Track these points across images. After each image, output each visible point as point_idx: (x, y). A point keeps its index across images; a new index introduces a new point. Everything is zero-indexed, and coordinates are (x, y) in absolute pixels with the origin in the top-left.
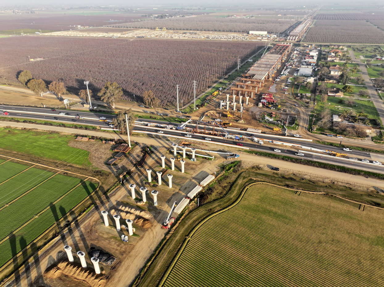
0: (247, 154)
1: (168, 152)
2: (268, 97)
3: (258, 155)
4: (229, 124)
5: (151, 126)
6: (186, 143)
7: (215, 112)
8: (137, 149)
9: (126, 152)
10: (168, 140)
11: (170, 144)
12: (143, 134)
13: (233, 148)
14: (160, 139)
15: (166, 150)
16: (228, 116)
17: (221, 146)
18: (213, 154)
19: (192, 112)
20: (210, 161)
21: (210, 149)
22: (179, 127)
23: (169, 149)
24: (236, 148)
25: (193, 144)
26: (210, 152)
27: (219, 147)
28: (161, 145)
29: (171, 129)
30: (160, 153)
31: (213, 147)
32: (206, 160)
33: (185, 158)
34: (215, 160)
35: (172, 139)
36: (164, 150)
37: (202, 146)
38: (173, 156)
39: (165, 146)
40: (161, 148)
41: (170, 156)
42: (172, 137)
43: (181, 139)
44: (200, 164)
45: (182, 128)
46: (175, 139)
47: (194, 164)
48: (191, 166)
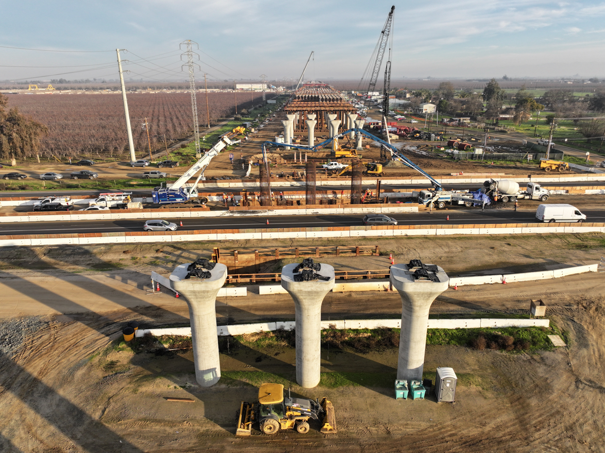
1: (124, 355)
11: (130, 288)
14: (42, 267)
17: (462, 244)
20: (554, 357)
22: (160, 192)
23: (129, 328)
28: (47, 311)
29: (121, 207)
32: (504, 353)
33: (321, 384)
34: (572, 336)
35: (139, 256)
36: (75, 345)
37: (354, 259)
38: (190, 395)
39: (80, 311)
40: (46, 337)
41: (152, 396)
42: (132, 247)
43: (193, 246)
44: (522, 422)
45: (179, 196)
46: (158, 251)
47: (472, 446)
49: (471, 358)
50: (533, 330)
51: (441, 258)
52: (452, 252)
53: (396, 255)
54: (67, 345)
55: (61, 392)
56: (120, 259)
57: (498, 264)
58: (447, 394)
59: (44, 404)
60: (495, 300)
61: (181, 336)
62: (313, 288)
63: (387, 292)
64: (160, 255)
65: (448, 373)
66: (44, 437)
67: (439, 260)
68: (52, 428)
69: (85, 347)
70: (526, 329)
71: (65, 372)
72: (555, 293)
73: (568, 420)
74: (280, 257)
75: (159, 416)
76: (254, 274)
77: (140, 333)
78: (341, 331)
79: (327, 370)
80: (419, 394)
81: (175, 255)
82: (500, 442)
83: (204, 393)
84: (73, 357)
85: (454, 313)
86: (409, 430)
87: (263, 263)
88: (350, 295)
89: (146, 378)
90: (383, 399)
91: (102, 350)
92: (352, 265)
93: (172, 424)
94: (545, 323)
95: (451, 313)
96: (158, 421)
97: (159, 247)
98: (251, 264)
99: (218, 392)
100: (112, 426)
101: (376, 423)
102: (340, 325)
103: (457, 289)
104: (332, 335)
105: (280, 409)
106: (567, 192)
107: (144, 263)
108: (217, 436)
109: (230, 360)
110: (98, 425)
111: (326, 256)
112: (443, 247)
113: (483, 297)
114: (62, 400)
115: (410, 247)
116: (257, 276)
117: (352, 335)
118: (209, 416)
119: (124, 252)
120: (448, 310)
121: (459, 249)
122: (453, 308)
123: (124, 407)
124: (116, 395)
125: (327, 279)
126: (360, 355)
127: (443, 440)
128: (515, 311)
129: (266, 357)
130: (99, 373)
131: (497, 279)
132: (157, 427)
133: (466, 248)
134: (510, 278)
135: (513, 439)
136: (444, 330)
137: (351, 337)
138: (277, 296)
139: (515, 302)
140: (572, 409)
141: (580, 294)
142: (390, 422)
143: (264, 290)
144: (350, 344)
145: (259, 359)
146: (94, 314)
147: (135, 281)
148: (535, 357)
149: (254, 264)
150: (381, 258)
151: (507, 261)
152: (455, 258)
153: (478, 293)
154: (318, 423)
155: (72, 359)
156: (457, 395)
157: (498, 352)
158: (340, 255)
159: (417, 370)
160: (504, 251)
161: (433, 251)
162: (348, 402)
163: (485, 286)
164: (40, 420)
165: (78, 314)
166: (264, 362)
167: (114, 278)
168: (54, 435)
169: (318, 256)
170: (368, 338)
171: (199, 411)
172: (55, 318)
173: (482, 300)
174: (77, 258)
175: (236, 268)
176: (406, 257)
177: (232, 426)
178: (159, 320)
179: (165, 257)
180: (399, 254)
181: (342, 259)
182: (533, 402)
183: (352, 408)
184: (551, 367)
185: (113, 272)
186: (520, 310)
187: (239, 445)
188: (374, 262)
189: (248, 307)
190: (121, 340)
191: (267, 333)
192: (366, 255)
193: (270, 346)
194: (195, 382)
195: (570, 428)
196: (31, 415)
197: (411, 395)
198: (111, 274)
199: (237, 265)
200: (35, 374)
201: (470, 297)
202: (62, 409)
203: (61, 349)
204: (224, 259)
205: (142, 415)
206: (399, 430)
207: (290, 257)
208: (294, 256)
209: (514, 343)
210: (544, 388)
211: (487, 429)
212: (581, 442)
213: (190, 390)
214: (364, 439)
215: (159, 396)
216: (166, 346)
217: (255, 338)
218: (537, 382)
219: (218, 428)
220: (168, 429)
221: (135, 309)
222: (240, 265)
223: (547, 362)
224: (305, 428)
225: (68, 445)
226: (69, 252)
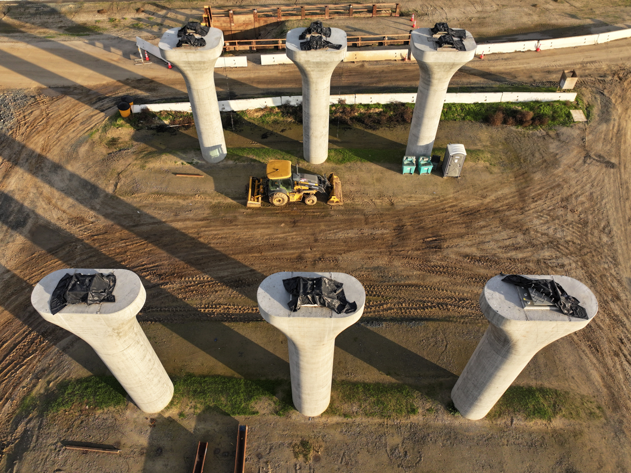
1: (124, 132)
6: (244, 22)
10: (80, 31)
11: (114, 56)
15: (100, 118)
20: (570, 133)
23: (124, 102)
28: (31, 85)
30: (38, 165)
32: (520, 129)
33: (328, 160)
34: (595, 111)
35: (118, 17)
36: (71, 121)
37: (370, 22)
38: (198, 171)
39: (66, 84)
40: (37, 112)
41: (160, 171)
42: (107, 4)
44: (522, 195)
46: (138, 10)
47: (470, 215)
48: (474, 251)
49: (484, 134)
50: (556, 105)
51: (471, 20)
52: (486, 12)
53: (419, 16)
54: (62, 121)
55: (69, 168)
56: (96, 21)
57: (536, 26)
58: (453, 170)
59: (56, 178)
60: (523, 70)
61: (180, 112)
62: (322, 59)
63: (405, 62)
64: (142, 15)
65: (458, 150)
66: (65, 207)
67: (469, 22)
68: (70, 200)
69: (82, 123)
70: (549, 104)
71: (68, 148)
72: (592, 62)
73: (566, 192)
74: (283, 19)
75: (170, 190)
76: (253, 41)
77: (136, 108)
78: (351, 106)
79: (335, 147)
80: (426, 170)
81: (159, 16)
82: (496, 212)
83: (211, 169)
84: (72, 133)
85: (475, 86)
86: (412, 202)
87: (264, 26)
88: (363, 66)
89: (150, 155)
90: (390, 174)
91: (100, 126)
92: (367, 28)
93: (185, 197)
94: (571, 97)
95: (472, 86)
96: (172, 195)
97: (139, 5)
98: (250, 27)
99: (226, 168)
100: (127, 199)
101: (381, 196)
102: (349, 99)
103: (483, 58)
104: (341, 110)
105: (288, 184)
107: (125, 26)
108: (229, 206)
109: (235, 136)
110: (112, 200)
111: (337, 17)
112: (476, 5)
113: (510, 67)
114: (72, 176)
115: (436, 5)
116: (257, 43)
117: (362, 111)
118: (219, 190)
119: (99, 12)
120: (469, 82)
121: (495, 7)
122: (475, 80)
123: (135, 181)
124: (125, 170)
125: (338, 47)
126: (370, 131)
127: (443, 210)
128: (543, 83)
129: (272, 133)
130: (102, 150)
131: (530, 45)
132: (171, 200)
133: (503, 6)
134: (546, 45)
135: (509, 209)
136: (461, 105)
137: (361, 113)
138: (281, 66)
139: (545, 73)
140: (573, 182)
141: (620, 63)
142: (394, 195)
143: (266, 59)
144: (360, 120)
145: (264, 136)
146: (81, 88)
147: (119, 48)
148: (552, 133)
149: (252, 27)
150: (402, 20)
151: (549, 22)
152: (487, 19)
153: (506, 62)
154: (325, 195)
155: (72, 136)
156: (463, 171)
157: (514, 128)
158: (353, 16)
159: (427, 146)
160: (547, 10)
161: (463, 10)
162: (354, 178)
163: (515, 54)
164: (57, 194)
165: (64, 87)
166: (270, 139)
167: (94, 44)
168: (73, 206)
169: (327, 17)
170: (379, 114)
171: (209, 186)
172: (40, 91)
173: (508, 71)
174: (45, 18)
175: (233, 32)
176: (431, 18)
177: (243, 200)
178: (154, 94)
179: (148, 18)
180: (423, 15)
181: (355, 21)
182: (537, 176)
183: (358, 182)
184: (564, 143)
185: (91, 37)
186: (548, 82)
187: (251, 215)
188: (393, 25)
189: (249, 79)
190: (117, 116)
191: (272, 109)
192: (384, 15)
193: (275, 122)
194: (202, 158)
195: (567, 199)
196: (46, 189)
197: (417, 171)
198: (90, 40)
199: (233, 28)
200: (38, 151)
201: (496, 68)
202: (75, 183)
203: (57, 126)
204: (218, 21)
205: (154, 190)
206: (401, 202)
207: (294, 18)
208: (300, 17)
209: (533, 119)
210: (551, 163)
211: (487, 200)
212: (572, 211)
213: (197, 166)
214: (368, 210)
215: (167, 171)
216: (166, 122)
217: (260, 114)
218: (546, 157)
219: (229, 201)
220: (182, 202)
221: (126, 82)
222: (237, 29)
223: (562, 138)
224: (312, 200)
225: (89, 214)
226: (32, 11)
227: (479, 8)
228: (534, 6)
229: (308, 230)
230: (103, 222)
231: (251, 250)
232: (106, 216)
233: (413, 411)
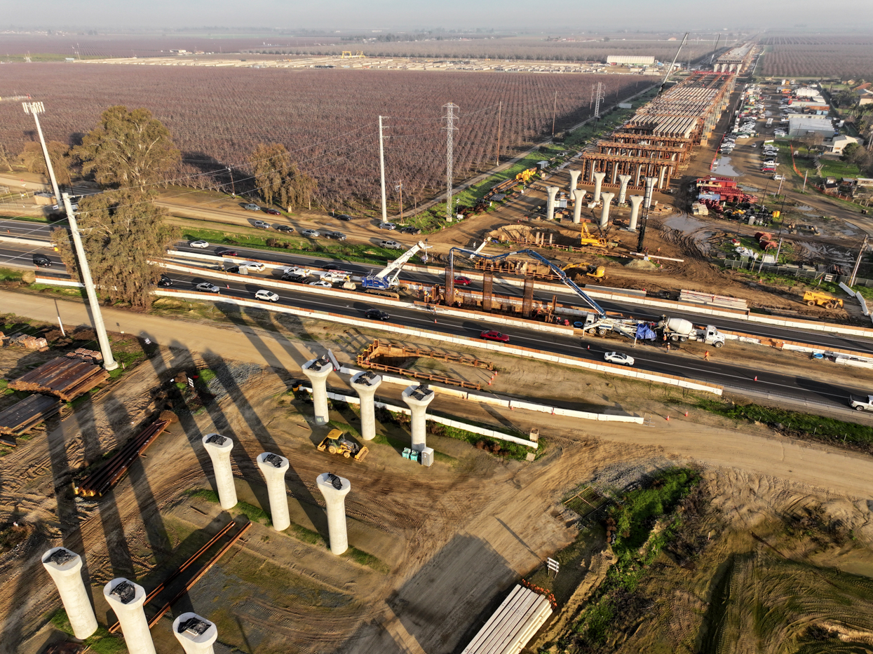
0: (721, 426)
1: (289, 398)
2: (720, 186)
3: (785, 432)
4: (594, 271)
5: (250, 274)
6: (395, 352)
7: (527, 228)
8: (141, 378)
9: (67, 393)
10: (306, 337)
12: (202, 308)
13: (636, 387)
14: (272, 329)
15: (285, 388)
16: (584, 241)
17: (569, 374)
18: (530, 419)
19: (438, 227)
20: (516, 464)
21: (511, 389)
22: (368, 278)
23: (298, 384)
24: (650, 384)
25: (425, 360)
26: (515, 404)
27: (561, 375)
28: (263, 362)
29: (338, 286)
30: (243, 404)
31: (527, 377)
32: (491, 455)
33: (373, 440)
34: (544, 458)
35: (332, 333)
36: (270, 386)
37: (470, 370)
38: (309, 427)
39: (280, 367)
40: (258, 378)
41: (293, 422)
42: (330, 324)
43: (370, 332)
44: (452, 486)
45: (382, 284)
46: (345, 331)
47: (417, 485)
48: (401, 501)
49: (468, 451)
52: (551, 381)
54: (266, 385)
55: (255, 410)
56: (319, 333)
58: (426, 462)
59: (246, 412)
63: (463, 400)
65: (427, 451)
69: (274, 389)
71: (260, 399)
72: (580, 430)
73: (477, 491)
74: (419, 355)
75: (291, 432)
76: (386, 366)
77: (302, 388)
78: (407, 416)
79: (382, 434)
80: (413, 458)
81: (353, 337)
82: (430, 488)
83: (316, 427)
84: (266, 393)
86: (394, 471)
87: (408, 357)
89: (294, 413)
90: (395, 454)
91: (281, 393)
92: (463, 373)
93: (294, 436)
94: (535, 446)
96: (289, 434)
97: (347, 328)
98: (400, 356)
99: (323, 429)
100: (269, 430)
101: (382, 463)
103: (512, 409)
104: (401, 417)
106: (760, 342)
107: (331, 340)
108: (310, 446)
109: (340, 415)
110: (264, 429)
111: (451, 361)
112: (550, 374)
113: (523, 419)
114: (254, 413)
116: (388, 368)
118: (311, 438)
119: (324, 328)
120: (489, 422)
121: (560, 379)
122: (493, 421)
123: (278, 423)
124: (278, 417)
125: (370, 385)
127: (405, 479)
129: (358, 419)
130: (275, 405)
131: (548, 409)
132: (288, 436)
133: (567, 379)
134: (559, 412)
135: (438, 489)
136: (468, 432)
140: (487, 488)
141: (596, 436)
142: (389, 465)
145: (353, 419)
146: (286, 370)
147: (317, 353)
148: (505, 461)
150: (490, 373)
152: (546, 386)
153: (524, 415)
156: (434, 465)
157: (488, 453)
158: (462, 363)
159: (418, 445)
160: (594, 389)
161: (536, 376)
163: (536, 412)
164: (243, 419)
165: (278, 368)
167: (307, 347)
169: (446, 360)
171: (308, 434)
172: (266, 368)
173: (520, 421)
174: (294, 326)
175: (389, 356)
176: (510, 376)
177: (317, 444)
179: (347, 337)
181: (461, 367)
182: (472, 480)
184: (507, 468)
185: (309, 343)
188: (480, 375)
190: (292, 389)
192: (482, 367)
194: (312, 420)
195: (474, 494)
196: (240, 416)
197: (409, 457)
198: (307, 344)
199: (390, 354)
200: (247, 398)
201: (514, 417)
202: (254, 417)
203: (263, 387)
204: (382, 348)
205: (284, 429)
206: (389, 469)
207: (426, 356)
208: (429, 357)
209: (499, 451)
210: (487, 476)
211: (432, 482)
212: (470, 500)
213: (309, 423)
214: (371, 468)
215: (296, 423)
216: (312, 399)
218: (488, 472)
219: (311, 443)
220: (292, 439)
222: (392, 355)
223: (508, 466)
224: (347, 455)
225: (250, 432)
226: (291, 320)
227: (549, 377)
228: (588, 385)
229: (335, 468)
230: (253, 437)
231: (304, 468)
232: (256, 435)
233: (314, 543)
